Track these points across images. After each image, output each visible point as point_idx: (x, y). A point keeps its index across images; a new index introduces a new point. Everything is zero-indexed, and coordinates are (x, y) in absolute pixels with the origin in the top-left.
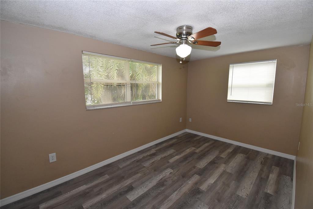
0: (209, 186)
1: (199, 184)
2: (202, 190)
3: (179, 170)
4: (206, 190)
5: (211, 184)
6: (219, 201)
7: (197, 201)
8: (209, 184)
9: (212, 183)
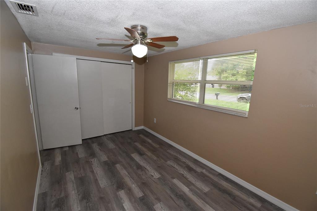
0: (121, 199)
1: (128, 192)
2: (120, 191)
3: (156, 183)
4: (118, 193)
5: (123, 203)
6: (101, 198)
7: (112, 183)
8: (124, 201)
9: (124, 205)
